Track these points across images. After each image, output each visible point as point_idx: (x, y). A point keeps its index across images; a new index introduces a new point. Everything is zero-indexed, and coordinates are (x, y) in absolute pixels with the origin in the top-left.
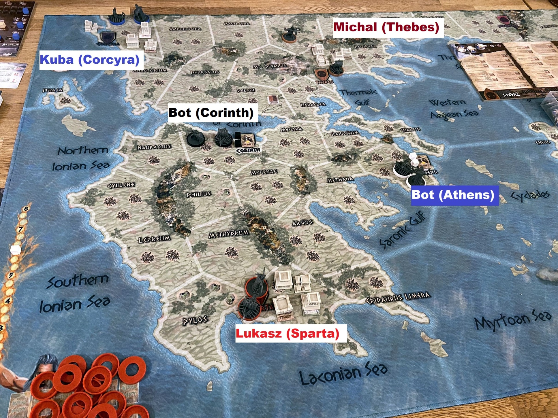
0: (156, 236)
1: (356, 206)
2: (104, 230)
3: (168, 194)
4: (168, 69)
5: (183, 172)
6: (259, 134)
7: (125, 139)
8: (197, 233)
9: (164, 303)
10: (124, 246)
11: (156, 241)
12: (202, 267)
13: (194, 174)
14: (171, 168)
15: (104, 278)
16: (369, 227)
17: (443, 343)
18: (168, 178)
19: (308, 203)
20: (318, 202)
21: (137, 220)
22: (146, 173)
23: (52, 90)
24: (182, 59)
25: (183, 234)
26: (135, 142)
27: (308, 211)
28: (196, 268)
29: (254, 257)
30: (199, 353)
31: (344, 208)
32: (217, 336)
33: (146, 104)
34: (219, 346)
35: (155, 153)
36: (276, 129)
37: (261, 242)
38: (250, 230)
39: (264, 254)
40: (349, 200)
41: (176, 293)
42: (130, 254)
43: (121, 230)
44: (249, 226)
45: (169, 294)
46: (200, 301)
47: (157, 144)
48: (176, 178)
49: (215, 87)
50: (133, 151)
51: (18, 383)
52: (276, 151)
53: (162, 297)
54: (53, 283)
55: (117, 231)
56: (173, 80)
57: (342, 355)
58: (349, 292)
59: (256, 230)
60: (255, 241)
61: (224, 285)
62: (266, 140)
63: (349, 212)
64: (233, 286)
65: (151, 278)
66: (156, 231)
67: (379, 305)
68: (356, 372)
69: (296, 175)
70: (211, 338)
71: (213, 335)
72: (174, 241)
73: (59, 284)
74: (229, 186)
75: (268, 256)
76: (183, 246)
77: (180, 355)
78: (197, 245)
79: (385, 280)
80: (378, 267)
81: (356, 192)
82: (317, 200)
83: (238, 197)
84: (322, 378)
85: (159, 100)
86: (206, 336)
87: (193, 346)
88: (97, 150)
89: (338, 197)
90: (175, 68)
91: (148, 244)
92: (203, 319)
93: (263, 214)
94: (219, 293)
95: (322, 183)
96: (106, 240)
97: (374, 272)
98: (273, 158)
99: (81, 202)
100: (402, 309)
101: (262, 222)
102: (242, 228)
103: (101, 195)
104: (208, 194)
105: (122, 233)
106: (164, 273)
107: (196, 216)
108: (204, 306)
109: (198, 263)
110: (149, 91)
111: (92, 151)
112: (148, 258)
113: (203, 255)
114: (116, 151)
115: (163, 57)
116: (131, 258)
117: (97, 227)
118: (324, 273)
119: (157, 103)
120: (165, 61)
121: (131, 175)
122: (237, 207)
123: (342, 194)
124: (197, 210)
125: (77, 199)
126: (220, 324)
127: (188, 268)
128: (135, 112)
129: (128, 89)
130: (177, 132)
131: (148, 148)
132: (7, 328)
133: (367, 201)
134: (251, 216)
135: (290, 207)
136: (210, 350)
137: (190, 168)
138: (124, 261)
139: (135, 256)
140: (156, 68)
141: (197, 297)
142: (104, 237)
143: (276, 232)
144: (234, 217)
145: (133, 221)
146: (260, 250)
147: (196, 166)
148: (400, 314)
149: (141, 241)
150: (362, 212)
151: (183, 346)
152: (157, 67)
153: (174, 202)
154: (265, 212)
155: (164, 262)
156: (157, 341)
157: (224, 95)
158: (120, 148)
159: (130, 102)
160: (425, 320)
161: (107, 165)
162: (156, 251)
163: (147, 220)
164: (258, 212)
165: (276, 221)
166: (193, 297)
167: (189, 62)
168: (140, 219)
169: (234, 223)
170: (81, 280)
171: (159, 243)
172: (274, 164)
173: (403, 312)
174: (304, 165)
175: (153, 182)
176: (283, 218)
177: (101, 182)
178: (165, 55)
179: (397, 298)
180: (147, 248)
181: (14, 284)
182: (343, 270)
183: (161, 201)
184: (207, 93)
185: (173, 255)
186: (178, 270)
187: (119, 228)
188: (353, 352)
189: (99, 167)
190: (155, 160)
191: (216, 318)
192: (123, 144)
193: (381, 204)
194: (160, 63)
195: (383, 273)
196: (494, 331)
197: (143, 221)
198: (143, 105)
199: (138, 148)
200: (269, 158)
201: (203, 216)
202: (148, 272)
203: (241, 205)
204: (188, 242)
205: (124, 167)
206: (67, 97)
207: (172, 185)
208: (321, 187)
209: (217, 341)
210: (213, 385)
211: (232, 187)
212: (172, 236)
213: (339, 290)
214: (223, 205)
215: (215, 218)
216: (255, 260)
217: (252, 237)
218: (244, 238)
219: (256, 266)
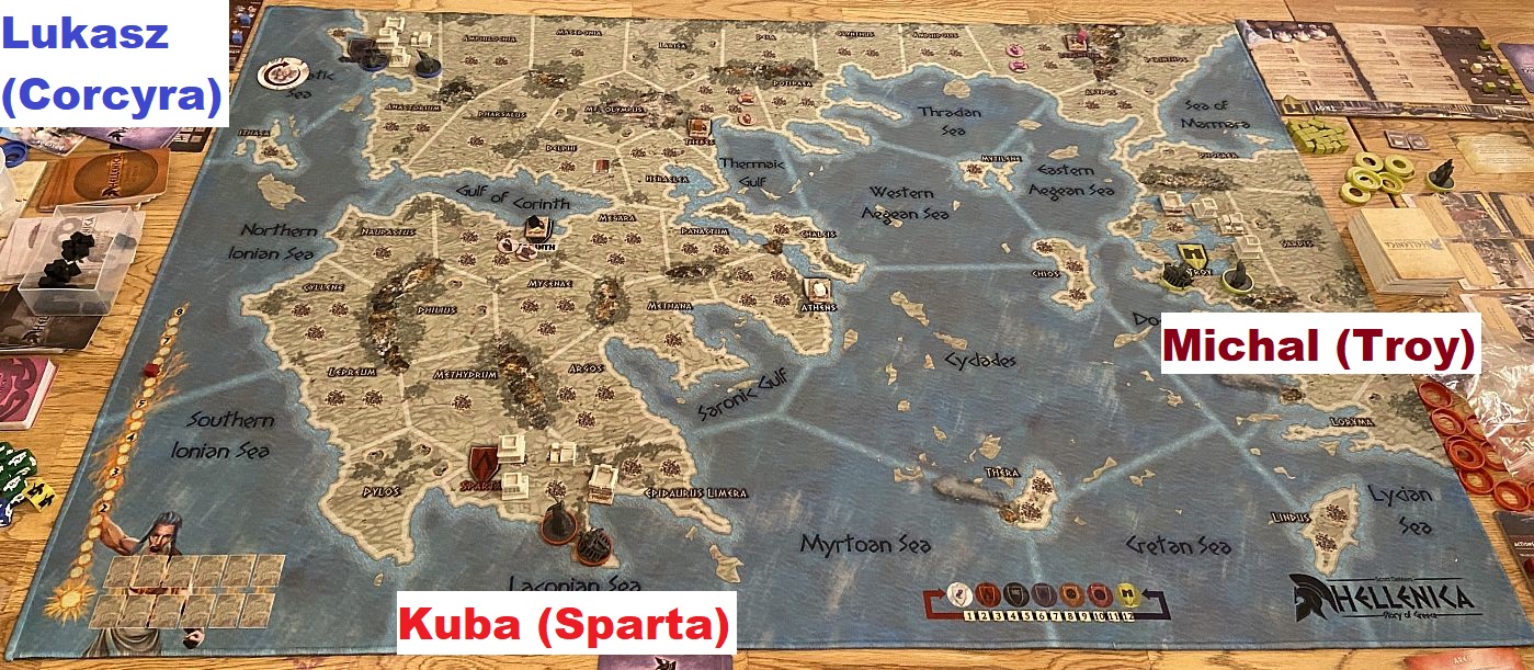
0: (355, 368)
1: (684, 350)
2: (282, 352)
3: (390, 306)
4: (443, 107)
5: (422, 275)
6: (562, 223)
7: (346, 216)
8: (417, 369)
10: (307, 379)
11: (354, 374)
12: (412, 419)
13: (439, 279)
14: (406, 267)
15: (268, 421)
16: (690, 384)
17: (739, 563)
18: (397, 281)
19: (605, 339)
21: (334, 342)
22: (365, 271)
23: (253, 133)
24: (470, 89)
25: (396, 369)
26: (360, 223)
27: (602, 351)
28: (403, 420)
29: (496, 412)
30: (374, 535)
31: (661, 351)
32: (407, 516)
33: (393, 163)
34: (406, 530)
35: (387, 242)
36: (591, 216)
37: (513, 391)
38: (501, 372)
39: (511, 410)
40: (674, 340)
41: (364, 452)
42: (312, 391)
43: (307, 355)
44: (500, 365)
45: (355, 451)
46: (396, 466)
47: (394, 228)
48: (409, 282)
49: (512, 141)
50: (354, 237)
51: (126, 545)
52: (580, 251)
53: (343, 455)
54: (196, 420)
55: (301, 356)
56: (446, 125)
58: (624, 478)
59: (510, 373)
60: (504, 389)
61: (437, 448)
62: (569, 232)
63: (667, 359)
64: (451, 450)
65: (334, 428)
66: (358, 360)
67: (662, 500)
68: (593, 587)
69: (601, 293)
70: (399, 518)
71: (402, 514)
72: (380, 378)
73: (204, 422)
74: (488, 301)
75: (516, 414)
76: (392, 386)
77: (347, 535)
78: (414, 387)
79: (686, 466)
80: (683, 446)
81: (690, 328)
82: (620, 335)
83: (496, 319)
85: (415, 157)
86: (391, 514)
87: (369, 526)
88: (300, 231)
89: (657, 334)
90: (455, 105)
91: (342, 379)
92: (394, 492)
93: (528, 350)
94: (426, 458)
95: (639, 309)
96: (282, 368)
97: (673, 453)
98: (571, 262)
99: (259, 309)
100: (697, 509)
101: (523, 362)
102: (489, 368)
103: (291, 300)
104: (452, 310)
105: (307, 359)
106: (356, 422)
107: (423, 344)
108: (400, 473)
109: (407, 412)
110: (403, 141)
111: (292, 233)
112: (336, 398)
113: (418, 402)
114: (328, 235)
115: (440, 85)
116: (312, 397)
117: (274, 347)
118: (595, 447)
119: (411, 162)
120: (442, 92)
121: (342, 273)
122: (491, 334)
123: (666, 330)
124: (427, 335)
125: (254, 303)
126: (416, 501)
127: (390, 418)
128: (373, 176)
129: (370, 136)
130: (430, 211)
131: (378, 232)
132: (123, 473)
133: (701, 344)
134: (509, 350)
135: (574, 342)
136: (391, 534)
137: (435, 268)
138: (302, 400)
139: (318, 394)
140: (424, 104)
141: (393, 461)
142: (281, 362)
143: (541, 378)
144: (482, 350)
145: (327, 343)
146: (507, 404)
147: (445, 266)
148: (689, 516)
149: (333, 373)
150: (687, 361)
151: (355, 524)
152: (428, 102)
153: (396, 320)
154: (531, 346)
155: (357, 407)
156: (321, 513)
157: (523, 154)
158: (336, 231)
159: (368, 158)
160: (726, 528)
161: (311, 255)
162: (352, 390)
163: (349, 343)
164: (521, 346)
165: (545, 361)
166: (386, 459)
167: (480, 96)
168: (339, 341)
169: (479, 358)
170: (236, 419)
171: (358, 379)
172: (570, 272)
173: (697, 514)
174: (618, 278)
175: (372, 286)
176: (557, 359)
177: (295, 280)
178: (445, 82)
179: (696, 493)
180: (337, 385)
181: (144, 415)
182: (626, 445)
183: (377, 316)
184: (495, 149)
185: (374, 399)
186: (374, 421)
187: (305, 351)
189: (297, 258)
190: (383, 253)
191: (412, 492)
192: (341, 225)
193: (723, 352)
194: (432, 97)
195: (687, 455)
196: (827, 557)
197: (342, 344)
198: (388, 165)
199: (362, 231)
200: (566, 263)
201: (434, 345)
202: (332, 417)
203: (498, 333)
204: (402, 381)
205: (334, 259)
206: (274, 145)
207: (401, 293)
208: (634, 316)
209: (405, 523)
210: (383, 578)
211: (491, 304)
212: (379, 371)
214: (471, 329)
215: (452, 349)
216: (495, 417)
217: (500, 382)
218: (487, 384)
219: (493, 426)
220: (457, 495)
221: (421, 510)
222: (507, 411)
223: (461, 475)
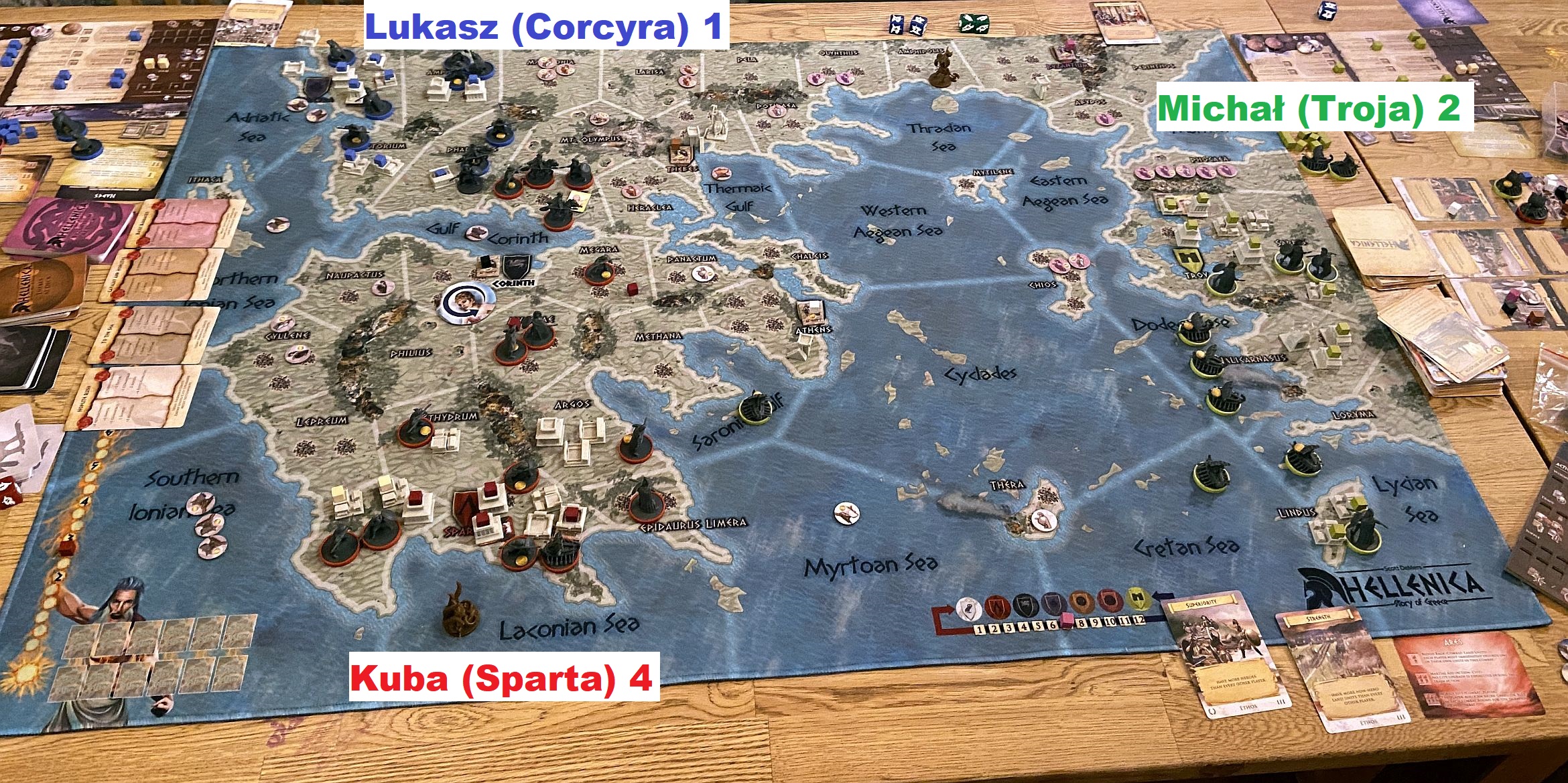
1: (673, 380)
2: (245, 404)
3: (360, 351)
4: (409, 144)
5: (393, 317)
6: (541, 257)
7: (308, 261)
8: (392, 414)
9: (317, 516)
10: (273, 431)
11: (324, 423)
12: (389, 466)
13: (412, 321)
14: (375, 310)
15: (233, 476)
16: (683, 414)
17: (742, 592)
18: (366, 325)
19: (592, 374)
20: (610, 372)
21: (301, 391)
22: (331, 316)
23: (204, 179)
24: (436, 125)
25: (369, 415)
26: (325, 267)
27: (588, 386)
28: (379, 467)
29: (478, 454)
30: (354, 588)
31: (652, 383)
32: (387, 567)
33: (358, 204)
34: (386, 581)
35: (354, 286)
36: (571, 249)
37: (495, 432)
38: (482, 412)
39: (495, 451)
40: (664, 371)
42: (279, 443)
44: (481, 406)
47: (361, 270)
48: (380, 326)
50: (318, 281)
51: (84, 613)
52: (562, 285)
53: (315, 508)
54: (154, 479)
55: (266, 407)
56: (413, 162)
57: (576, 603)
58: (617, 514)
59: (492, 413)
60: (486, 430)
62: (549, 266)
63: (657, 390)
65: (305, 480)
66: (329, 409)
67: (658, 534)
68: (589, 626)
69: (585, 327)
70: (378, 570)
71: (381, 565)
72: (352, 426)
73: (164, 481)
74: (465, 341)
75: (500, 454)
76: (366, 434)
77: (325, 590)
78: (389, 433)
79: (682, 498)
80: (678, 478)
81: (680, 358)
82: (607, 368)
83: (475, 359)
84: (535, 632)
85: (380, 197)
86: (371, 565)
87: (347, 579)
88: (259, 279)
89: (646, 366)
90: (421, 142)
91: (311, 429)
93: (510, 389)
95: (626, 341)
96: (246, 421)
97: (668, 485)
98: (554, 297)
99: (218, 361)
100: (695, 541)
102: (470, 409)
103: (252, 351)
104: (427, 352)
105: (272, 410)
106: (327, 472)
107: (398, 389)
109: (383, 460)
110: (367, 181)
111: (250, 281)
112: (305, 449)
113: (395, 448)
114: (290, 281)
115: (405, 122)
116: (279, 449)
117: (236, 400)
118: (585, 484)
119: (376, 202)
120: (407, 129)
121: (307, 320)
122: (470, 375)
123: (655, 361)
125: (212, 356)
126: (396, 550)
127: (365, 466)
128: (336, 218)
129: (331, 178)
130: (399, 252)
131: (343, 276)
132: (78, 538)
133: (693, 373)
134: (490, 390)
135: (559, 378)
136: (371, 586)
137: (407, 309)
138: (268, 453)
140: (388, 142)
142: (244, 415)
143: (525, 417)
144: (461, 392)
145: (294, 393)
146: (489, 444)
147: (418, 307)
148: (687, 549)
149: (301, 423)
150: (679, 391)
151: (332, 578)
152: (391, 140)
153: (367, 365)
154: (514, 385)
156: (294, 568)
158: (298, 276)
159: (330, 200)
160: (727, 558)
161: (272, 303)
162: (322, 441)
163: (318, 391)
164: (503, 385)
165: (529, 399)
167: (448, 131)
169: (458, 400)
170: (197, 476)
172: (552, 307)
173: (696, 546)
174: (603, 311)
175: (340, 331)
176: (542, 396)
177: (256, 330)
178: (409, 119)
179: (694, 524)
180: (307, 435)
181: (98, 478)
182: (618, 480)
183: (347, 362)
185: (347, 447)
187: (270, 402)
188: (594, 598)
189: (257, 307)
190: (351, 297)
192: (303, 269)
193: (716, 380)
194: (397, 134)
195: (681, 487)
196: (832, 580)
197: (310, 393)
198: (351, 206)
199: (327, 275)
200: (547, 298)
201: (410, 389)
202: (303, 470)
203: (477, 373)
204: (376, 428)
205: (298, 306)
206: (228, 191)
207: (371, 337)
208: (622, 348)
209: (385, 575)
210: (364, 632)
211: (469, 344)
212: (350, 418)
213: (600, 509)
214: (447, 371)
215: (429, 391)
216: (478, 460)
217: (482, 422)
218: (467, 425)
219: (477, 468)
220: (440, 542)
221: (403, 561)
222: (490, 453)
223: (444, 521)
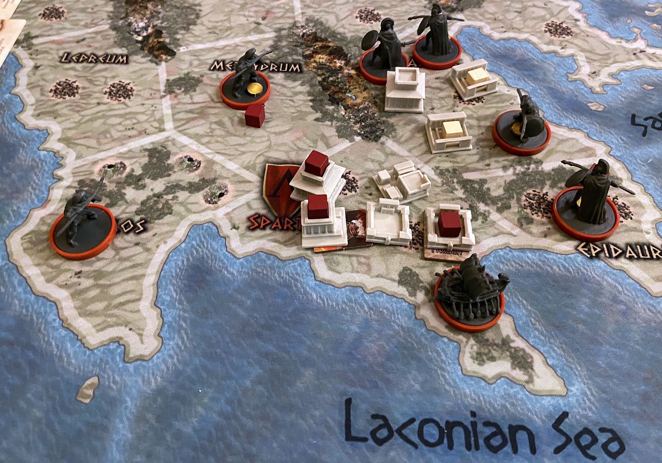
0: (100, 53)
1: (576, 41)
9: (60, 179)
10: (29, 64)
11: (97, 61)
12: (175, 120)
16: (604, 85)
20: (479, 28)
25: (156, 57)
31: (544, 43)
34: (149, 293)
38: (307, 64)
39: (325, 113)
40: (558, 30)
41: (95, 163)
43: (37, 37)
44: (306, 57)
45: (80, 162)
46: (144, 187)
53: (61, 166)
55: (28, 38)
57: (483, 378)
59: (321, 66)
60: (312, 86)
61: (211, 163)
65: (55, 128)
67: (614, 262)
68: (522, 436)
70: (138, 272)
71: (145, 264)
72: (133, 67)
75: (332, 119)
76: (150, 77)
77: (46, 298)
78: (180, 79)
79: (639, 205)
81: (578, 16)
82: (476, 23)
83: (298, 5)
89: (530, 23)
91: (79, 66)
92: (135, 226)
93: (344, 39)
94: (194, 177)
101: (338, 53)
102: (290, 59)
105: (35, 41)
106: (91, 120)
107: (196, 29)
108: (149, 198)
112: (65, 89)
113: (186, 98)
116: (31, 86)
122: (291, 21)
123: (543, 18)
124: (203, 19)
127: (143, 118)
133: (604, 36)
134: (317, 38)
136: (122, 299)
138: (16, 90)
139: (42, 83)
141: (140, 178)
144: (279, 39)
145: (67, 25)
146: (317, 103)
149: (68, 58)
151: (62, 278)
154: (349, 35)
155: (95, 101)
162: (90, 81)
163: (96, 25)
164: (334, 34)
166: (130, 176)
168: (83, 23)
169: (275, 48)
171: (100, 66)
185: (121, 92)
186: (118, 120)
187: (34, 32)
188: (519, 374)
191: (166, 229)
193: (640, 44)
197: (86, 26)
201: (212, 31)
202: (55, 115)
203: (301, 20)
204: (163, 72)
208: (493, 2)
210: (97, 387)
212: (132, 58)
213: (500, 210)
216: (301, 122)
217: (307, 77)
218: (287, 78)
219: (299, 134)
222: (319, 115)
223: (248, 205)
